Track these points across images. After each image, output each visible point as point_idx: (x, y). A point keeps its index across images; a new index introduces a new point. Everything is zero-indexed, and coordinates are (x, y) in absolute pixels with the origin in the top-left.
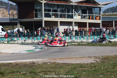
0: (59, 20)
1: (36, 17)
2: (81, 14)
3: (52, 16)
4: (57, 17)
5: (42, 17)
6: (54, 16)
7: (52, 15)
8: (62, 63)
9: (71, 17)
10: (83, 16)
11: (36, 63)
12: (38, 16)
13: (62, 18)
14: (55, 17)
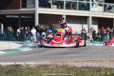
0: (64, 12)
1: (25, 6)
2: (104, 3)
3: (52, 6)
4: (62, 8)
5: (35, 7)
6: (55, 6)
7: (53, 3)
8: (82, 67)
9: (85, 7)
10: (108, 6)
11: (22, 66)
12: (28, 6)
13: (70, 9)
14: (58, 8)
